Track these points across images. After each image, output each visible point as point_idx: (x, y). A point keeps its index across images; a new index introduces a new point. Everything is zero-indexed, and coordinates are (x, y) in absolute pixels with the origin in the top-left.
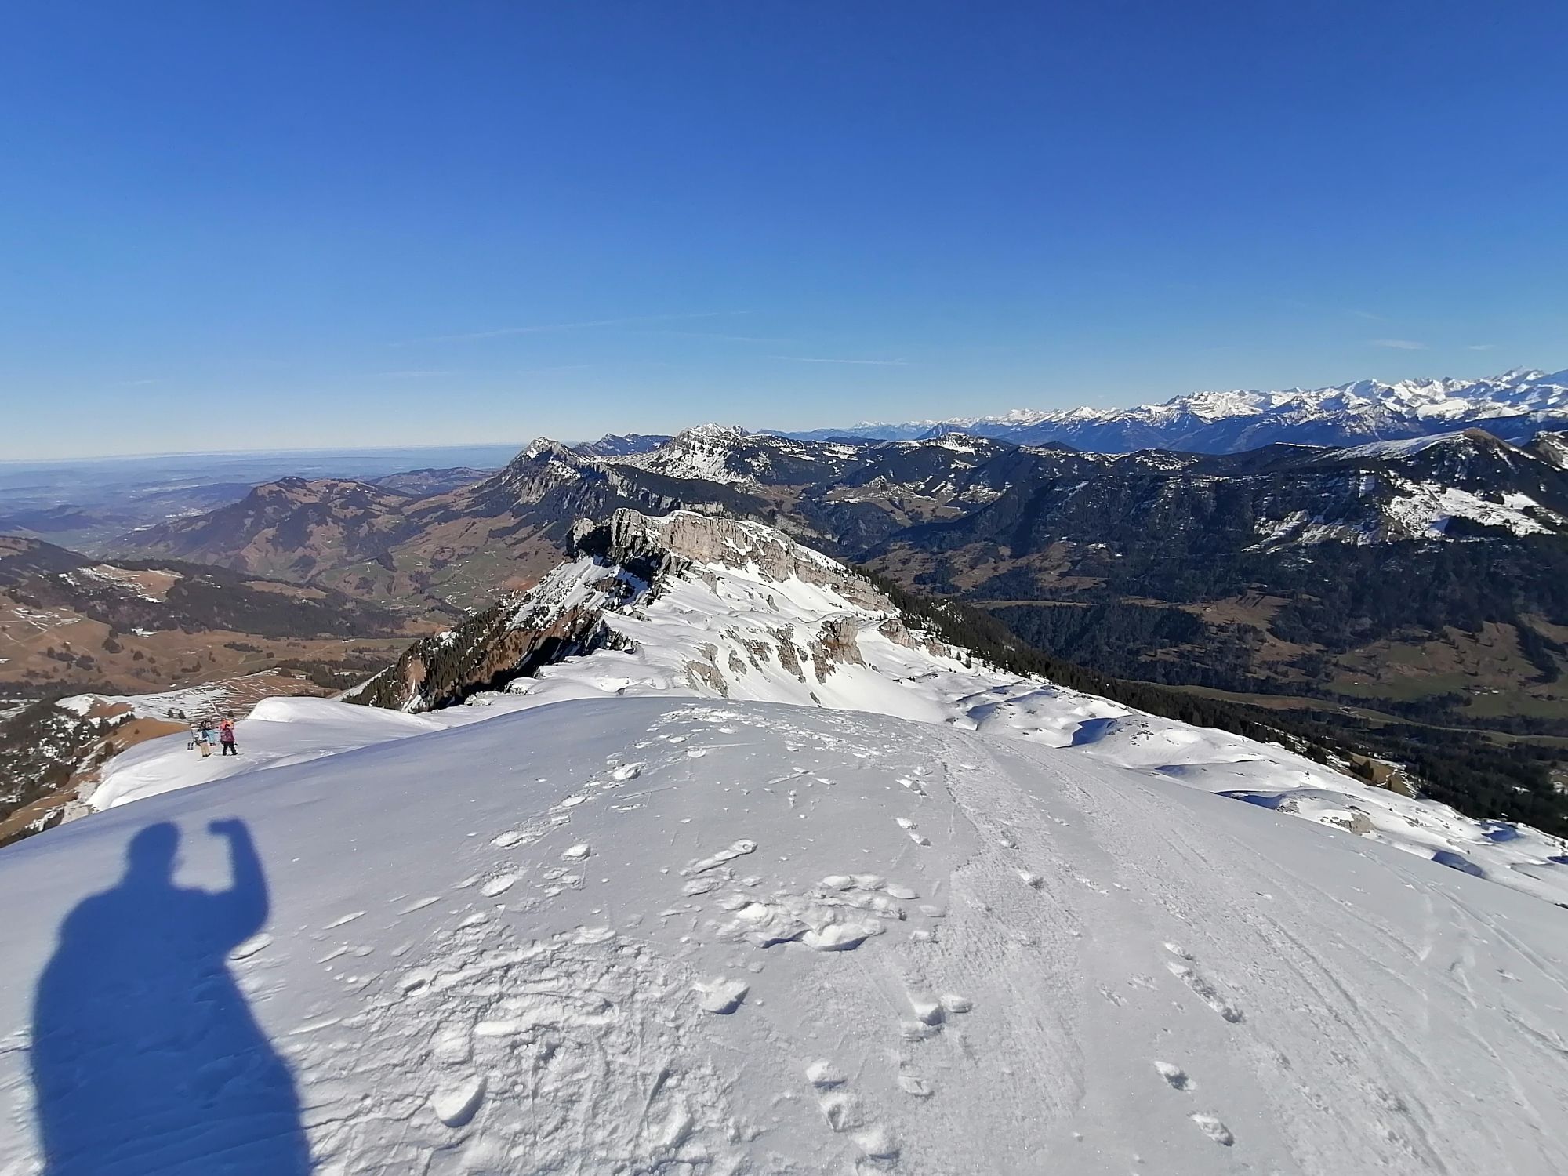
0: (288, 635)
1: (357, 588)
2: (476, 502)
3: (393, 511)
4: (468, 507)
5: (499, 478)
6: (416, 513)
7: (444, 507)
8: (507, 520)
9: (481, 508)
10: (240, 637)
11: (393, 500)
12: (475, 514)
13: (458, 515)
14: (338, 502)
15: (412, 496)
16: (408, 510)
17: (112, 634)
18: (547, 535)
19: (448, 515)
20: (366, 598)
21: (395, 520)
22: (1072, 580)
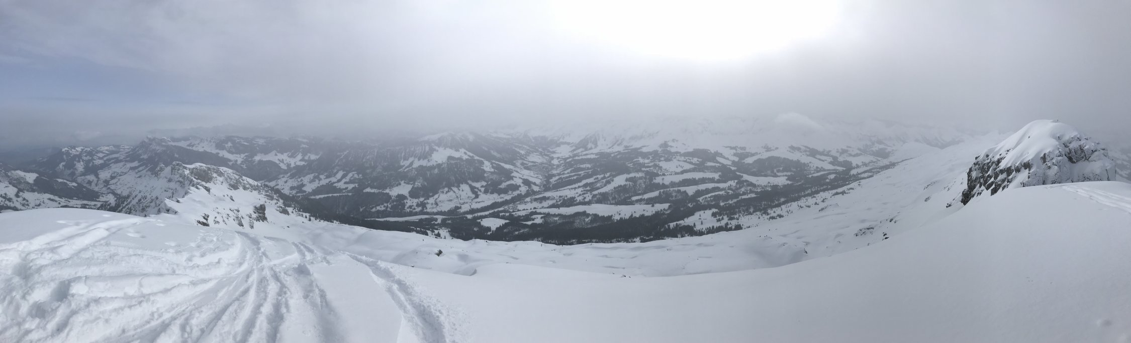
0: (65, 197)
1: (87, 183)
2: (127, 157)
3: (100, 158)
4: (124, 159)
5: (135, 149)
6: (107, 160)
7: (117, 158)
8: (136, 164)
9: (128, 159)
10: (52, 197)
11: (101, 155)
12: (126, 161)
13: (121, 161)
14: (84, 154)
15: (106, 154)
16: (105, 159)
17: (18, 192)
18: (149, 170)
19: (117, 161)
20: (89, 187)
21: (101, 162)
22: (346, 186)
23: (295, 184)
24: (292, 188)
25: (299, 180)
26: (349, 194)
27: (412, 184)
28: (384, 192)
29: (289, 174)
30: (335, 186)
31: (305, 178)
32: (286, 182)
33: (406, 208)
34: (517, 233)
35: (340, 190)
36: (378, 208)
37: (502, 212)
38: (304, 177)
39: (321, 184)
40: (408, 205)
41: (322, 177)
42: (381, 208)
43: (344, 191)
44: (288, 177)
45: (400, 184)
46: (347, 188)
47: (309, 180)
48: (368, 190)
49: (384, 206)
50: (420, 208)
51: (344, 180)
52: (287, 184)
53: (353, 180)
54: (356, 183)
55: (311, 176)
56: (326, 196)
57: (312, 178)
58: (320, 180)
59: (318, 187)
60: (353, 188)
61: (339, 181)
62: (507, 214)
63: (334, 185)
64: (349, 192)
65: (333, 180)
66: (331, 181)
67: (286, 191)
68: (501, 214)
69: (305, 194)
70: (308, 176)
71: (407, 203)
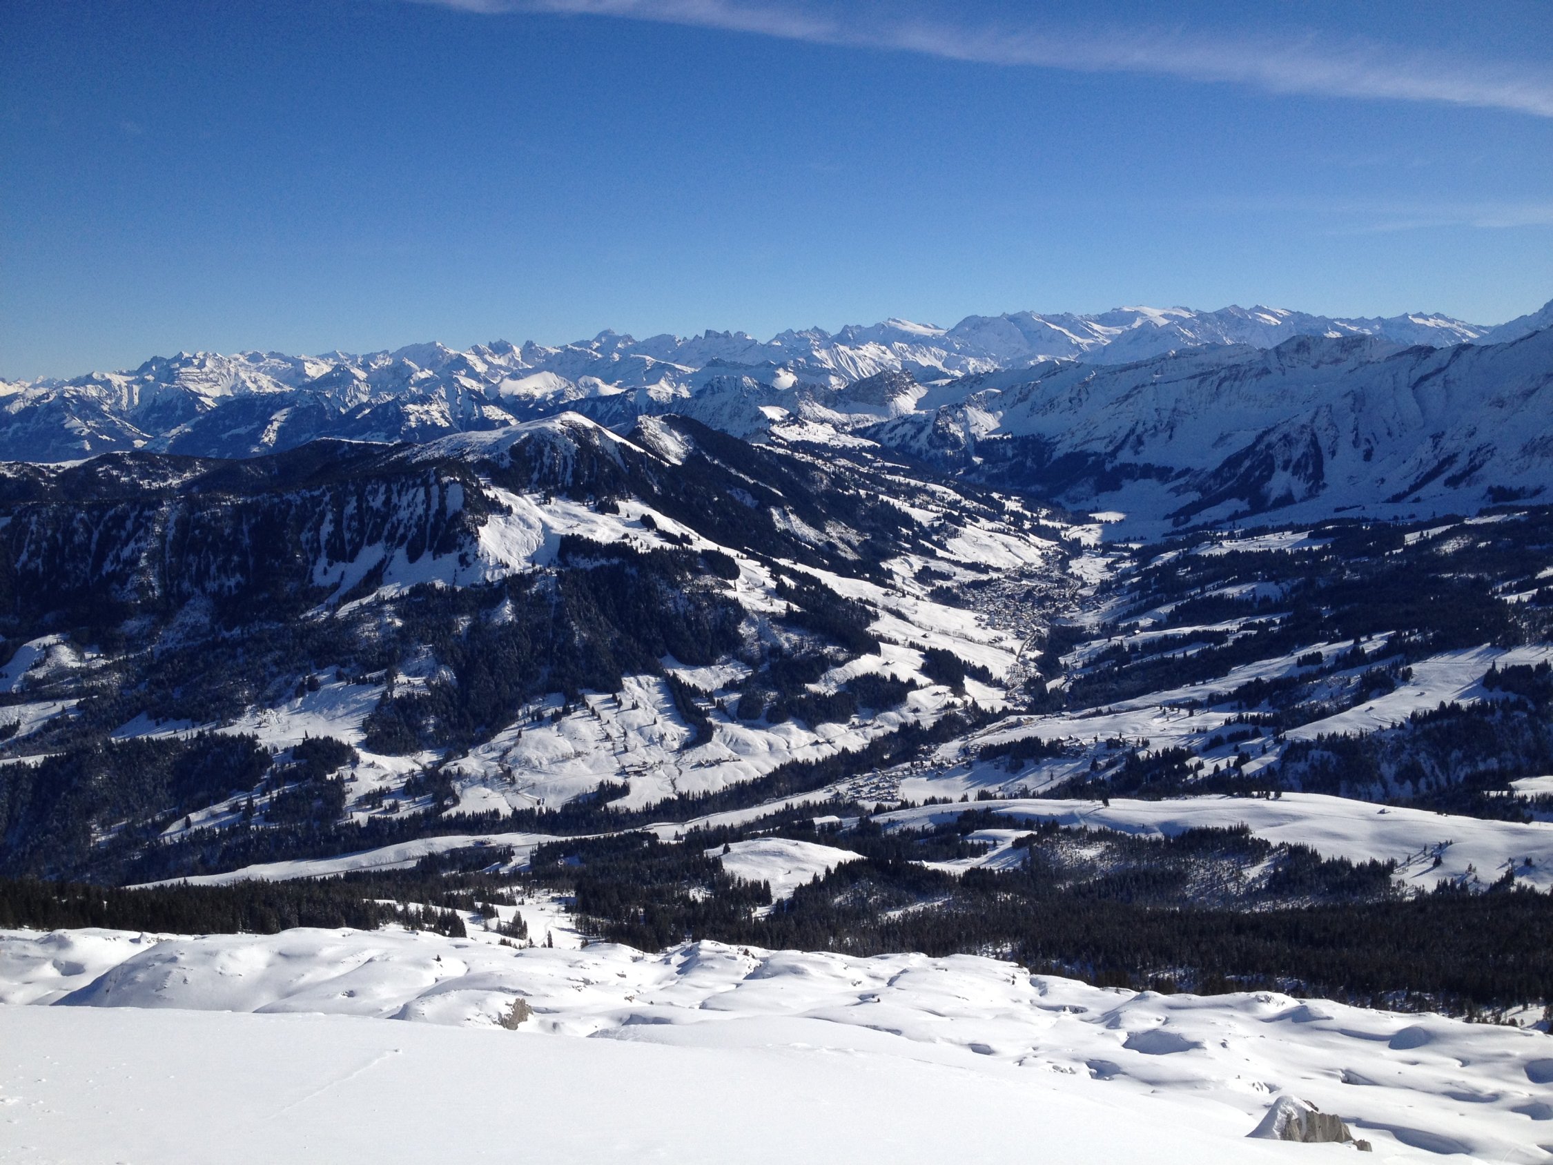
34: (895, 914)
37: (823, 809)
53: (46, 679)
62: (851, 822)
68: (817, 821)
71: (351, 779)
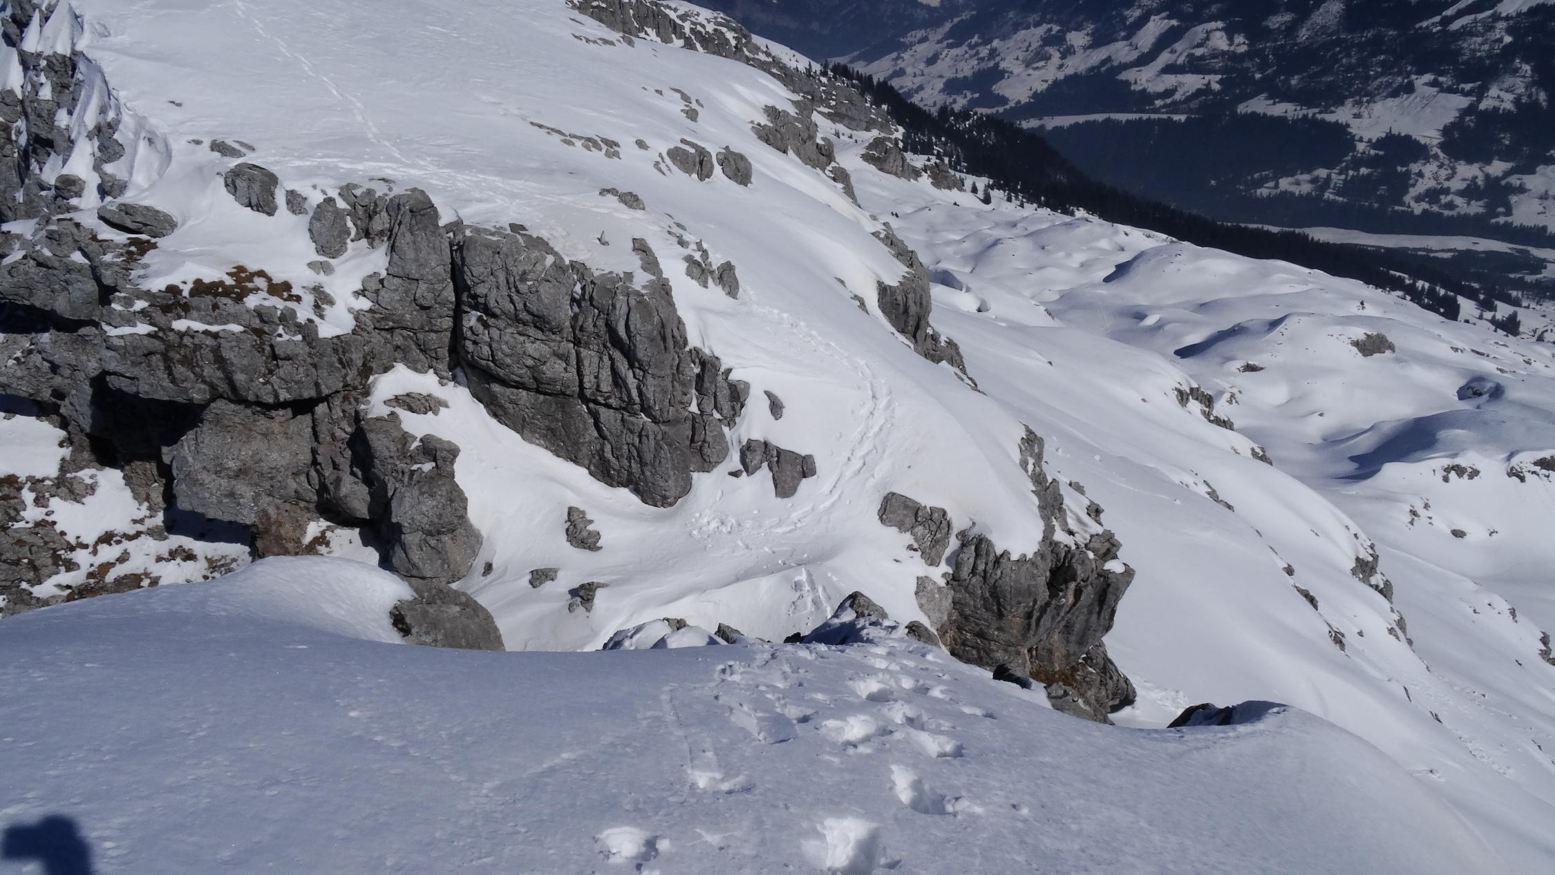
22: (1170, 80)
23: (967, 69)
24: (953, 86)
25: (984, 52)
26: (1176, 118)
27: (1466, 94)
28: (1330, 118)
29: (948, 26)
30: (1127, 83)
31: (1010, 43)
32: (932, 61)
33: (1407, 198)
35: (1144, 99)
36: (1285, 183)
38: (1004, 38)
39: (1069, 71)
40: (1422, 186)
41: (1077, 39)
42: (1297, 185)
43: (1158, 103)
44: (939, 42)
45: (1409, 89)
46: (1169, 93)
47: (1021, 55)
48: (1260, 105)
49: (1314, 181)
50: (1476, 208)
51: (1165, 58)
52: (934, 69)
53: (1202, 57)
54: (1215, 72)
55: (1034, 35)
56: (1081, 119)
57: (1036, 44)
58: (1068, 52)
59: (1056, 83)
60: (1199, 92)
61: (1145, 60)
63: (1123, 76)
64: (1175, 107)
65: (1121, 51)
66: (1109, 59)
67: (930, 98)
69: (1001, 110)
70: (1022, 33)
71: (1420, 174)
